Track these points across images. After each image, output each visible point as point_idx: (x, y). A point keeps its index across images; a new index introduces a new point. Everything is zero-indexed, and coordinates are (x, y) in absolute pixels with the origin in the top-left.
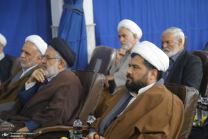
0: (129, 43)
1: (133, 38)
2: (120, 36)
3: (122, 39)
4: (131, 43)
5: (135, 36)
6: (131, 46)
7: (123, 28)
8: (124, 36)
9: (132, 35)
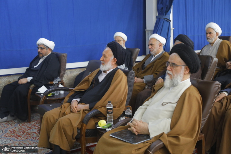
0: (213, 38)
1: (215, 35)
2: (207, 33)
3: (208, 35)
4: (214, 38)
5: (217, 34)
6: (214, 40)
7: (210, 28)
8: (210, 33)
9: (215, 33)
